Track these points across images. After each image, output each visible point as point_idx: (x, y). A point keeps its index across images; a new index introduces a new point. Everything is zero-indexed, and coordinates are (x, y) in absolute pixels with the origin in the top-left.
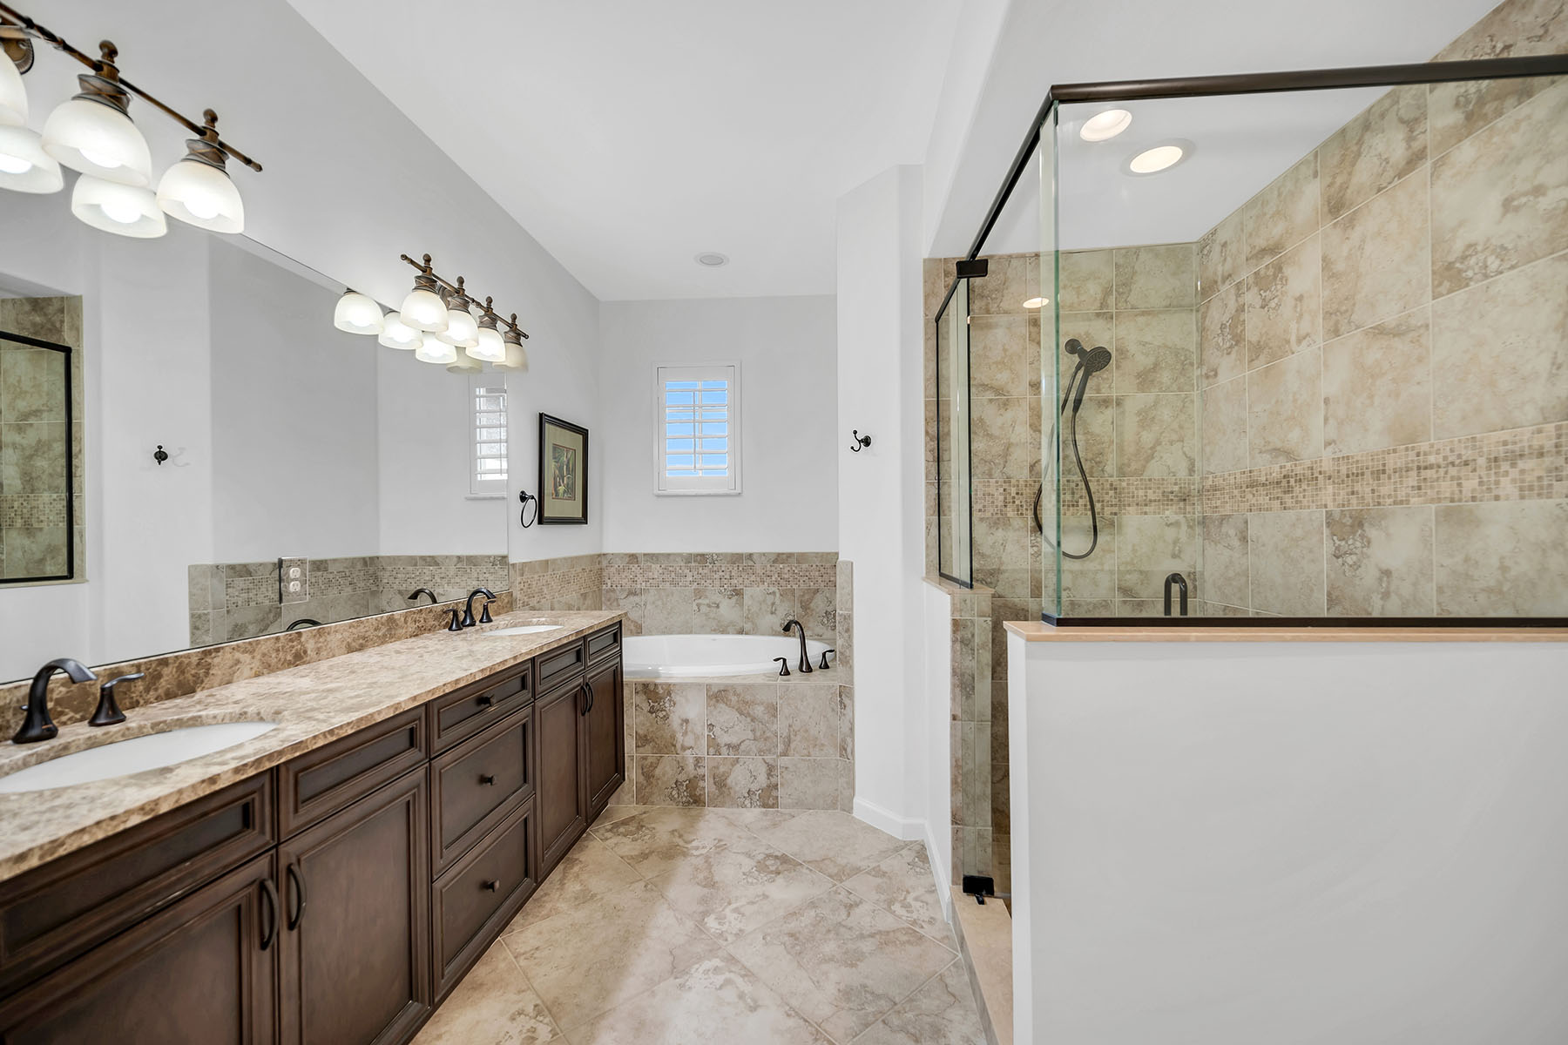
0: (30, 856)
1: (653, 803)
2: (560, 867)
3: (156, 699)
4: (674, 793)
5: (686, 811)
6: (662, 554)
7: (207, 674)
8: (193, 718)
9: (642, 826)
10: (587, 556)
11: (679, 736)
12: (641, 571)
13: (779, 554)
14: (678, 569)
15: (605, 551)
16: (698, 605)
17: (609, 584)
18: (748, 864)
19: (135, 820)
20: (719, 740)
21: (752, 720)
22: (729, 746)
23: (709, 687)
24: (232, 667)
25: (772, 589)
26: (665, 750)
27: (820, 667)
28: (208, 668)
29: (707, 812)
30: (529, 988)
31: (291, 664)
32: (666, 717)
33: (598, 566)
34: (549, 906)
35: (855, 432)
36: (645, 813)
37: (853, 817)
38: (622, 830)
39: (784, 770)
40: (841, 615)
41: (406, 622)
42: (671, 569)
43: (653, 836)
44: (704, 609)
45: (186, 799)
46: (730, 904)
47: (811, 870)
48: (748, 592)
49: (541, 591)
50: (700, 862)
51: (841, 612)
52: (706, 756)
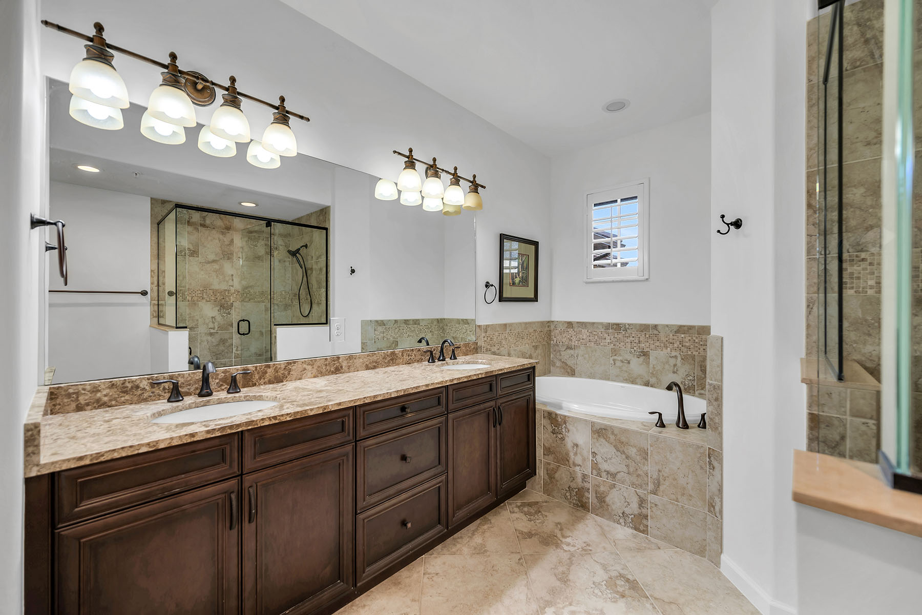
0: (85, 459)
1: (553, 497)
2: (478, 521)
3: (264, 383)
4: (568, 494)
5: (574, 511)
6: (589, 323)
7: (289, 374)
8: (259, 396)
9: (540, 512)
10: (538, 322)
11: (572, 454)
12: (575, 333)
13: (681, 326)
14: (600, 333)
15: (553, 320)
16: (614, 360)
17: (555, 341)
18: (601, 576)
19: (144, 449)
20: (600, 466)
21: (626, 458)
22: (608, 472)
23: (593, 424)
24: (302, 371)
25: (674, 354)
26: (562, 462)
27: (699, 426)
28: (290, 371)
29: (589, 518)
30: (418, 601)
31: (333, 373)
32: (563, 439)
33: (547, 329)
34: (458, 546)
35: (723, 217)
36: (546, 502)
37: (719, 572)
38: (526, 509)
39: (653, 505)
40: (710, 385)
41: (403, 355)
42: (594, 333)
43: (543, 522)
44: (618, 364)
45: (175, 443)
46: (571, 604)
47: (654, 608)
48: (653, 354)
49: (500, 343)
50: (565, 556)
51: (711, 382)
52: (591, 475)
